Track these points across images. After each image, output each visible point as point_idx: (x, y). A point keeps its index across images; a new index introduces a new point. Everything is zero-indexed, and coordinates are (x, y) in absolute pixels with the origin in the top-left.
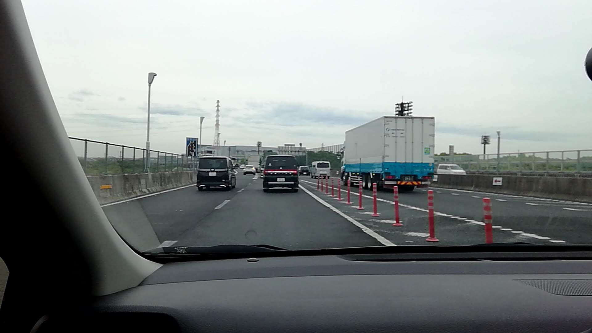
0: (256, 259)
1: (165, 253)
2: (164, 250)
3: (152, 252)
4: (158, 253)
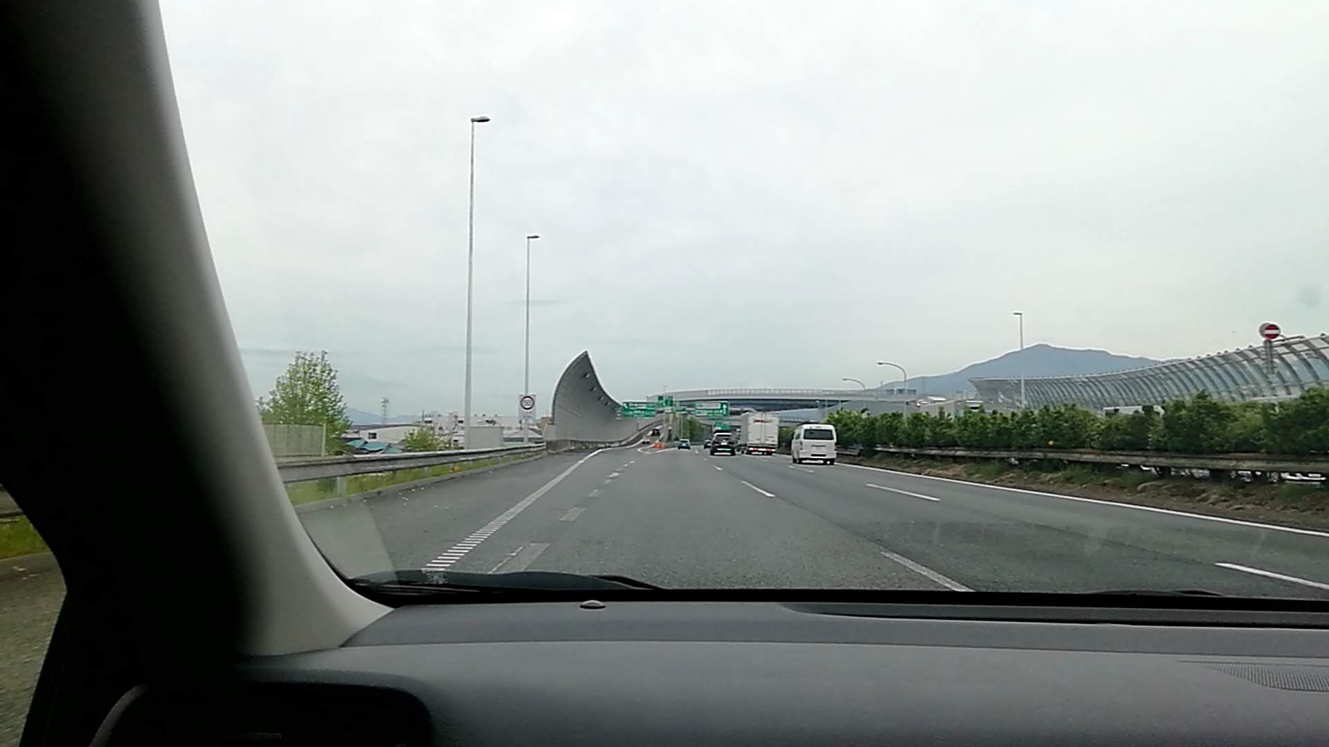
0: (601, 604)
1: (400, 583)
2: (398, 577)
3: (372, 580)
4: (384, 581)
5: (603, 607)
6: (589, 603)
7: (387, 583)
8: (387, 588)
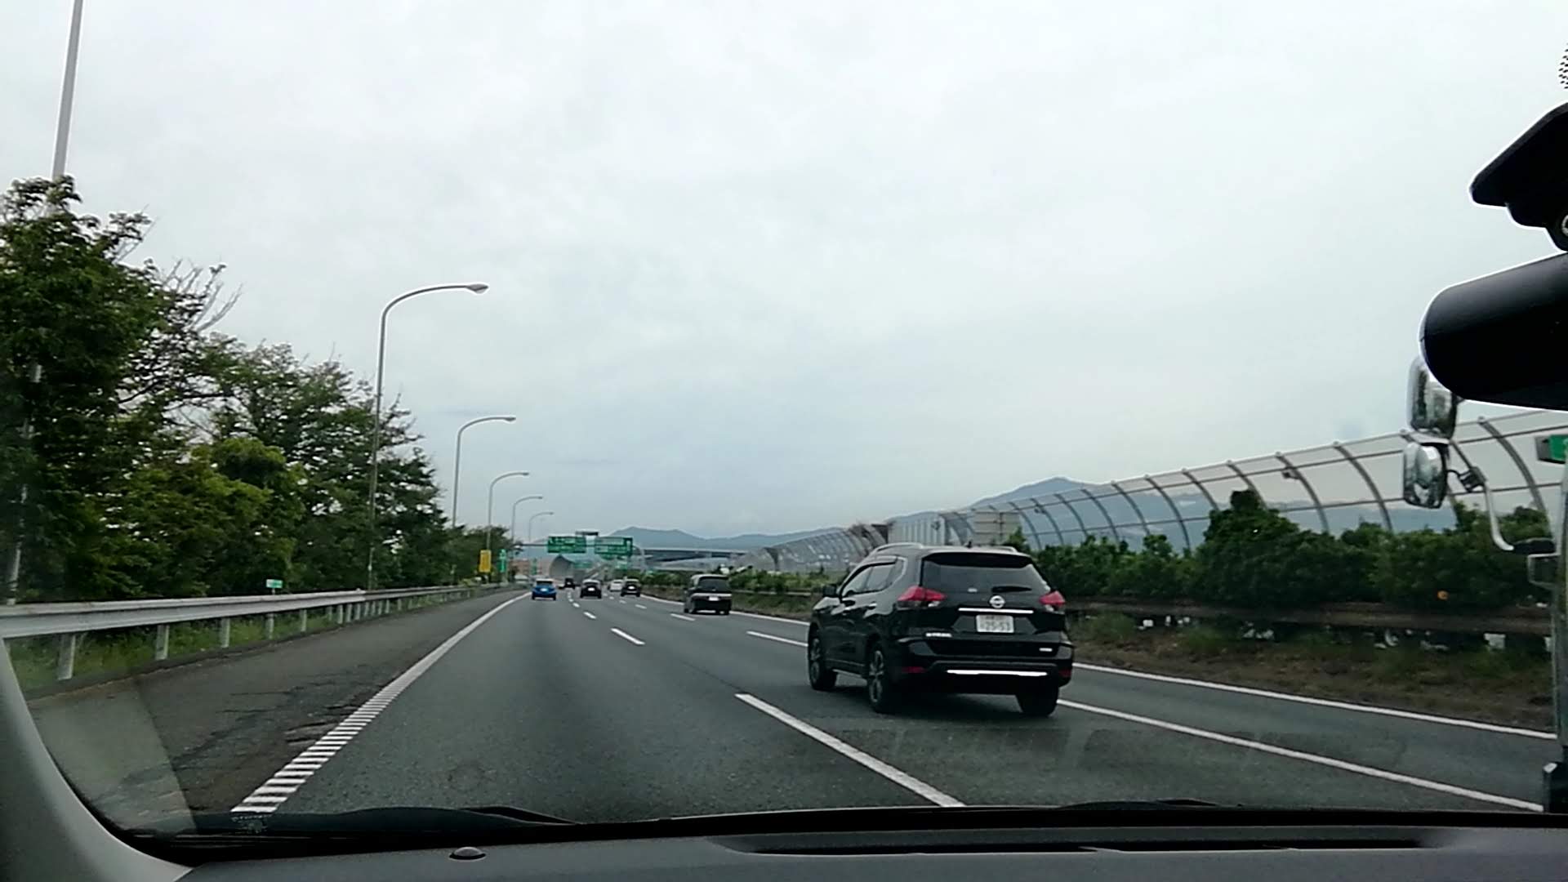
5: (483, 855)
6: (462, 852)
7: (179, 833)
8: (180, 839)
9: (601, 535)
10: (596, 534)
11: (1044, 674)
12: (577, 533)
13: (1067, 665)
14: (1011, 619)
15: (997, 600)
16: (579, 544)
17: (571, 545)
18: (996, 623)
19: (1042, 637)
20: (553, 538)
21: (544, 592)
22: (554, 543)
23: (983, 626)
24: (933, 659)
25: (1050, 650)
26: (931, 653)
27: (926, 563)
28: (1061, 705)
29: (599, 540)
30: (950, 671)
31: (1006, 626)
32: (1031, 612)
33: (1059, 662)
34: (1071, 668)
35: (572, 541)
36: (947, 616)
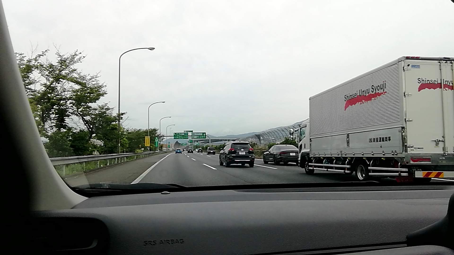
0: (169, 193)
2: (90, 186)
3: (80, 188)
6: (164, 193)
8: (86, 190)
9: (193, 132)
10: (192, 131)
11: (250, 160)
12: (184, 131)
13: (254, 159)
14: (245, 152)
15: (242, 150)
16: (185, 136)
17: (182, 136)
18: (242, 153)
19: (250, 155)
20: (176, 133)
21: (178, 152)
22: (176, 135)
23: (240, 153)
24: (233, 158)
25: (251, 157)
26: (232, 158)
27: (233, 144)
28: (255, 165)
29: (193, 134)
30: (235, 160)
31: (244, 153)
32: (248, 151)
33: (252, 158)
34: (254, 160)
35: (183, 134)
36: (235, 152)
